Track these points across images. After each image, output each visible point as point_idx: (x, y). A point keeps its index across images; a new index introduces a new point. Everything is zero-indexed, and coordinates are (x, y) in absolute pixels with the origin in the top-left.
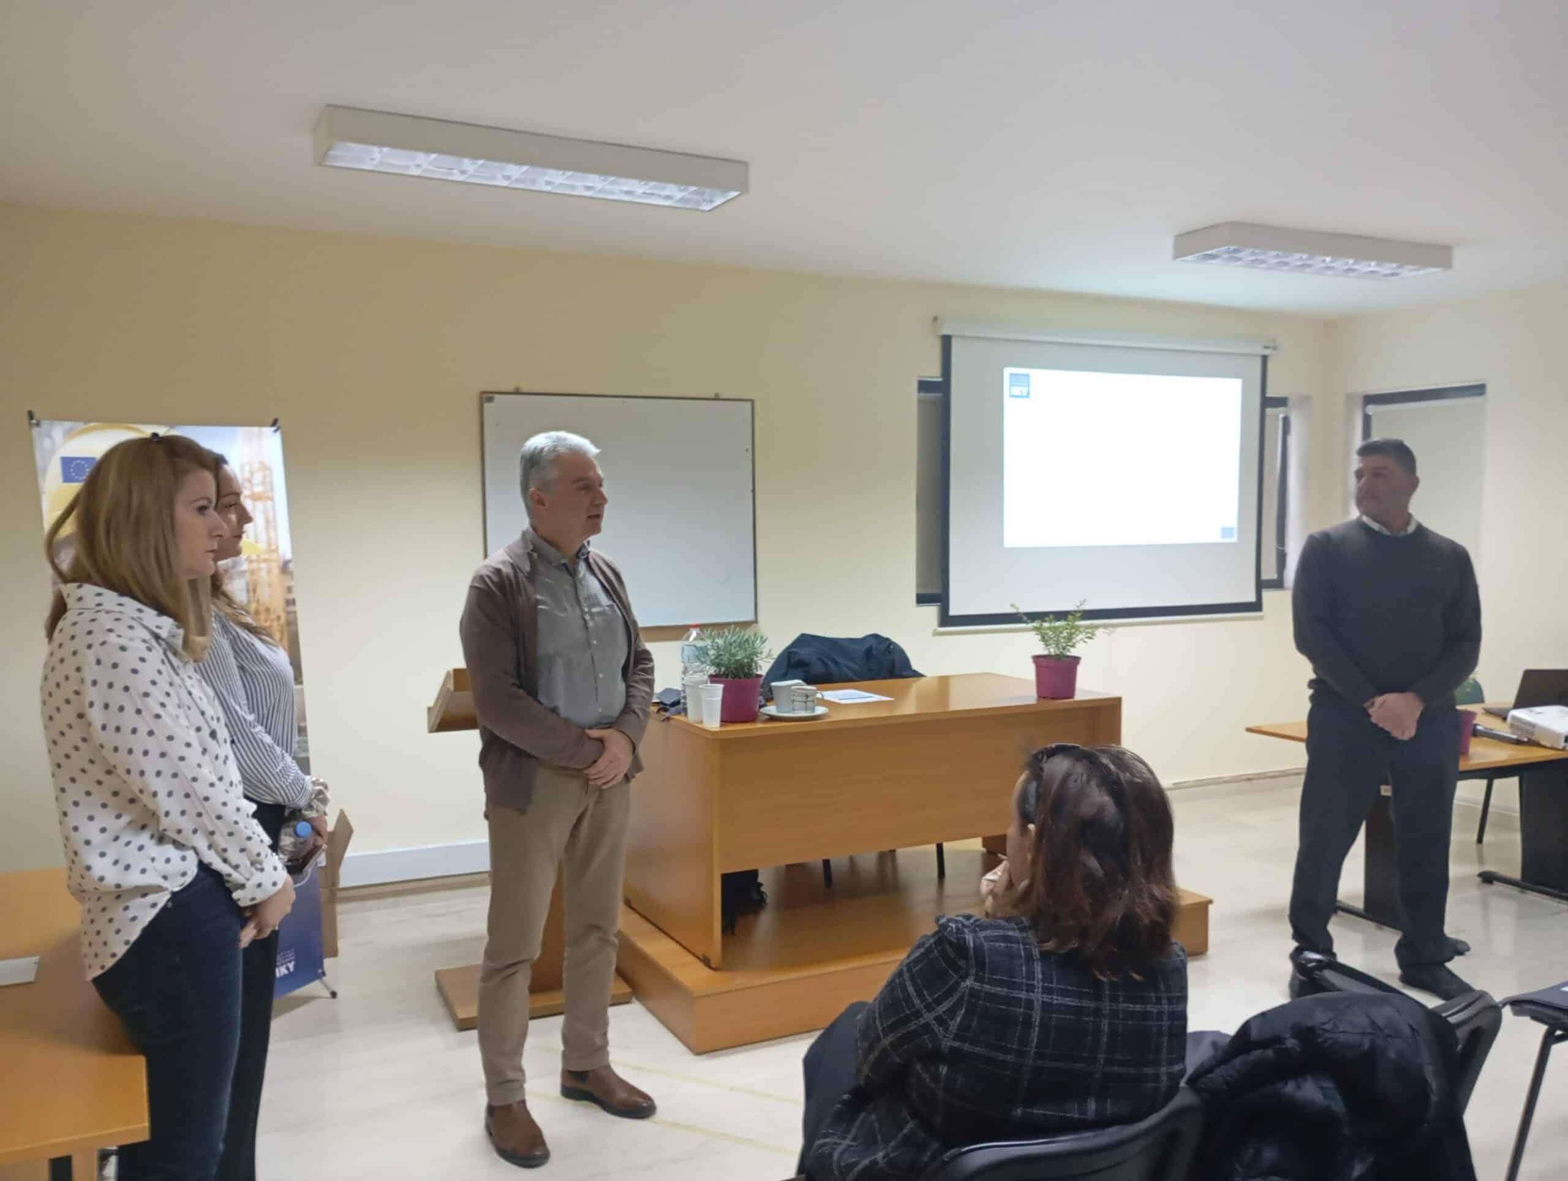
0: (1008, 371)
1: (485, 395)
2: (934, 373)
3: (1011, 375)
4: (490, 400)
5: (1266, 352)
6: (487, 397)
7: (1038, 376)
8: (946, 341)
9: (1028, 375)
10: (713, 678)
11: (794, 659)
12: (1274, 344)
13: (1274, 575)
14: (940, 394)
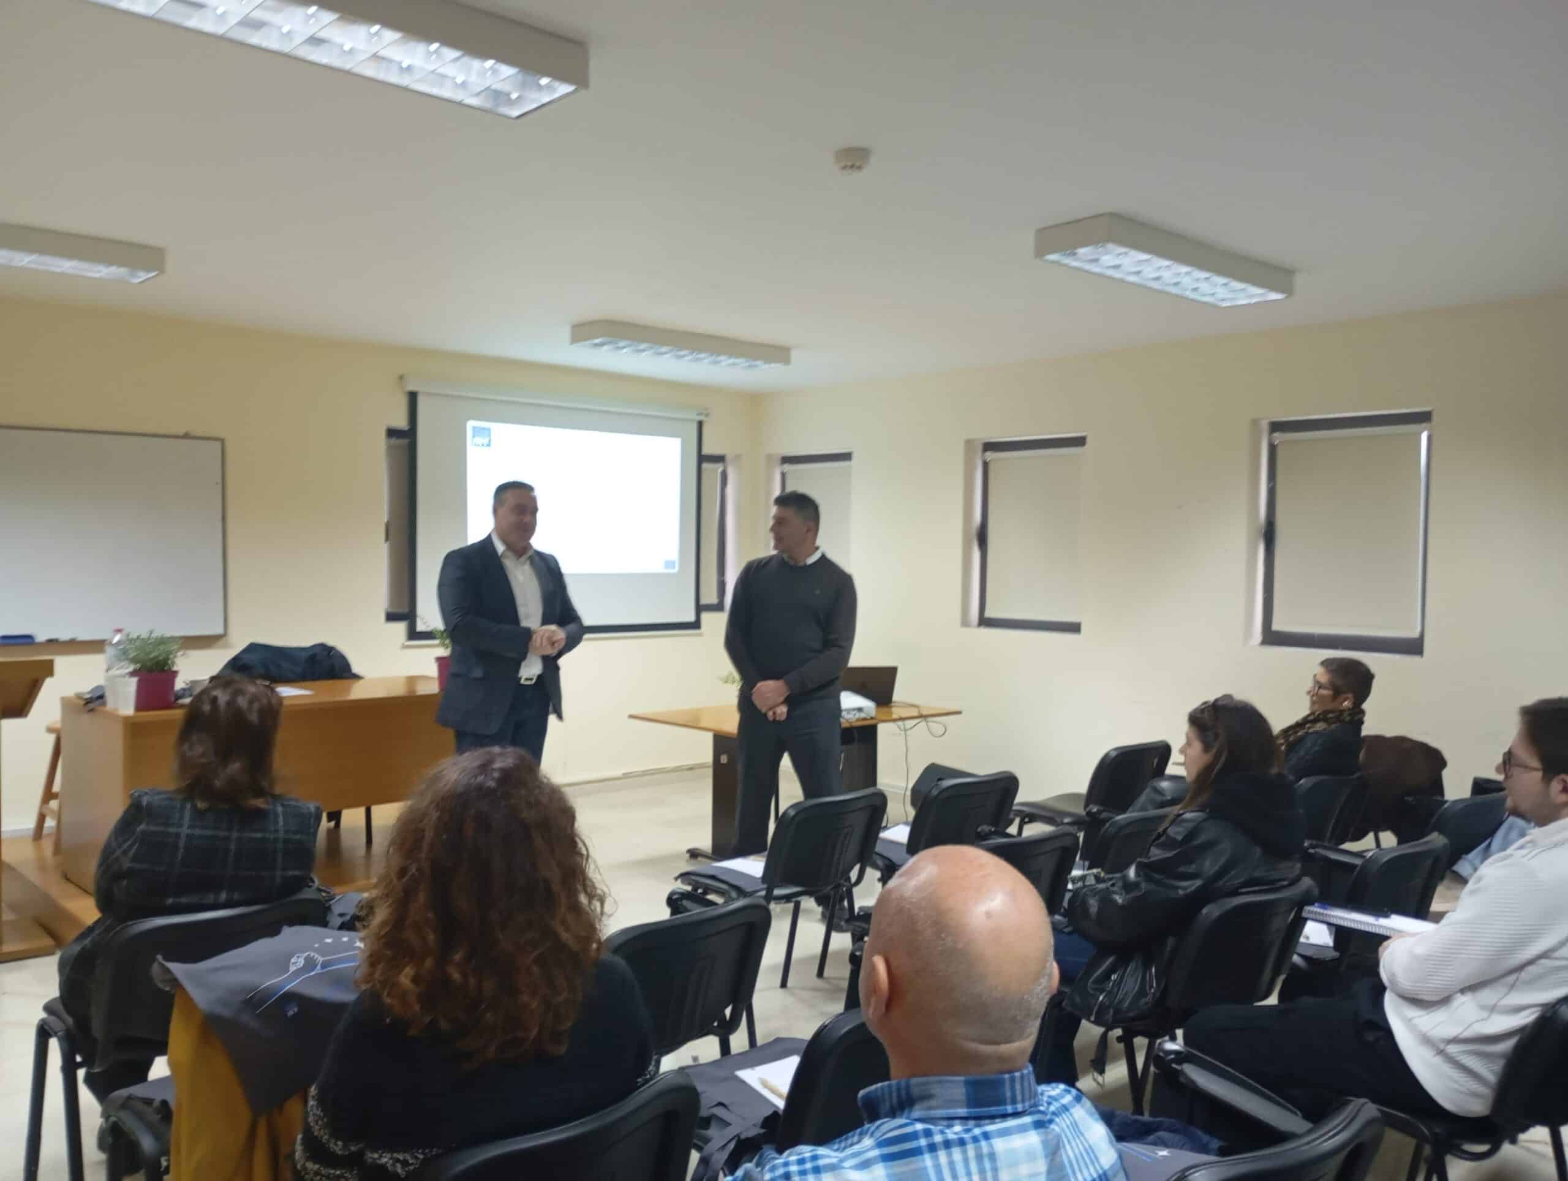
0: (471, 424)
3: (474, 428)
7: (499, 430)
8: (413, 397)
9: (489, 430)
10: (133, 674)
11: (239, 663)
12: (707, 412)
13: (715, 600)
14: (406, 441)
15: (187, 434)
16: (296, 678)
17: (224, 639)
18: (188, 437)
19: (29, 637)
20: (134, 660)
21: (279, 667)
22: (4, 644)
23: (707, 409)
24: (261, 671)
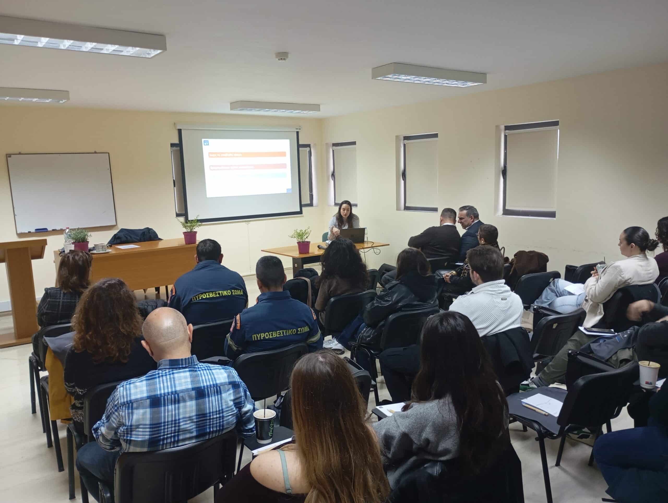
0: (203, 140)
1: (8, 155)
2: (176, 141)
3: (204, 141)
4: (10, 157)
5: (298, 130)
6: (8, 156)
8: (180, 131)
9: (208, 141)
10: (73, 243)
11: (117, 236)
12: (300, 128)
13: (309, 202)
14: (179, 148)
15: (95, 151)
16: (137, 241)
17: (116, 226)
18: (95, 153)
19: (46, 229)
20: (73, 238)
21: (131, 237)
22: (36, 232)
23: (300, 126)
24: (125, 239)
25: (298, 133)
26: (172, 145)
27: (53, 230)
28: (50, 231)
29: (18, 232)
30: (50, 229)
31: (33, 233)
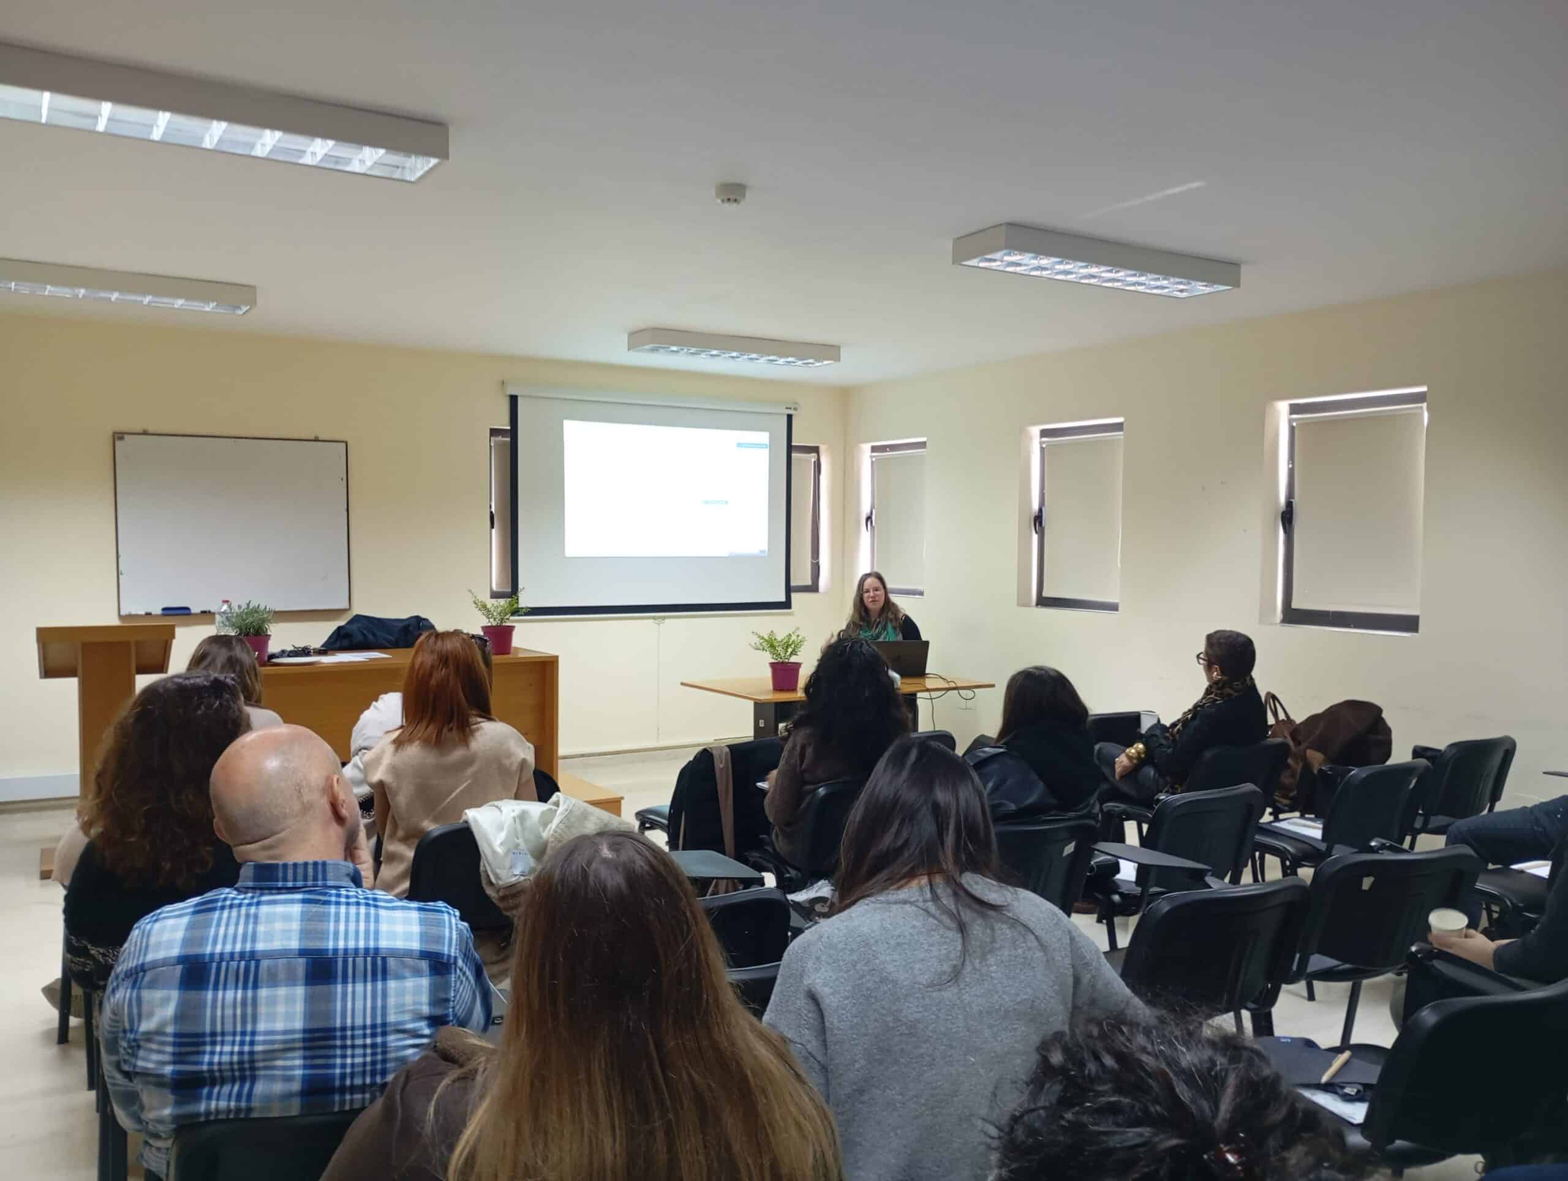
0: (567, 424)
1: (117, 435)
2: (503, 423)
3: (569, 425)
4: (121, 438)
5: (790, 412)
8: (514, 400)
11: (342, 632)
12: (796, 406)
13: (809, 583)
14: (509, 439)
15: (316, 437)
16: (388, 645)
17: (349, 612)
18: (316, 440)
19: (187, 609)
21: (374, 635)
22: (163, 615)
23: (796, 403)
24: (360, 638)
25: (790, 417)
26: (494, 432)
27: (204, 612)
28: (196, 614)
29: (123, 613)
30: (195, 609)
31: (157, 616)
